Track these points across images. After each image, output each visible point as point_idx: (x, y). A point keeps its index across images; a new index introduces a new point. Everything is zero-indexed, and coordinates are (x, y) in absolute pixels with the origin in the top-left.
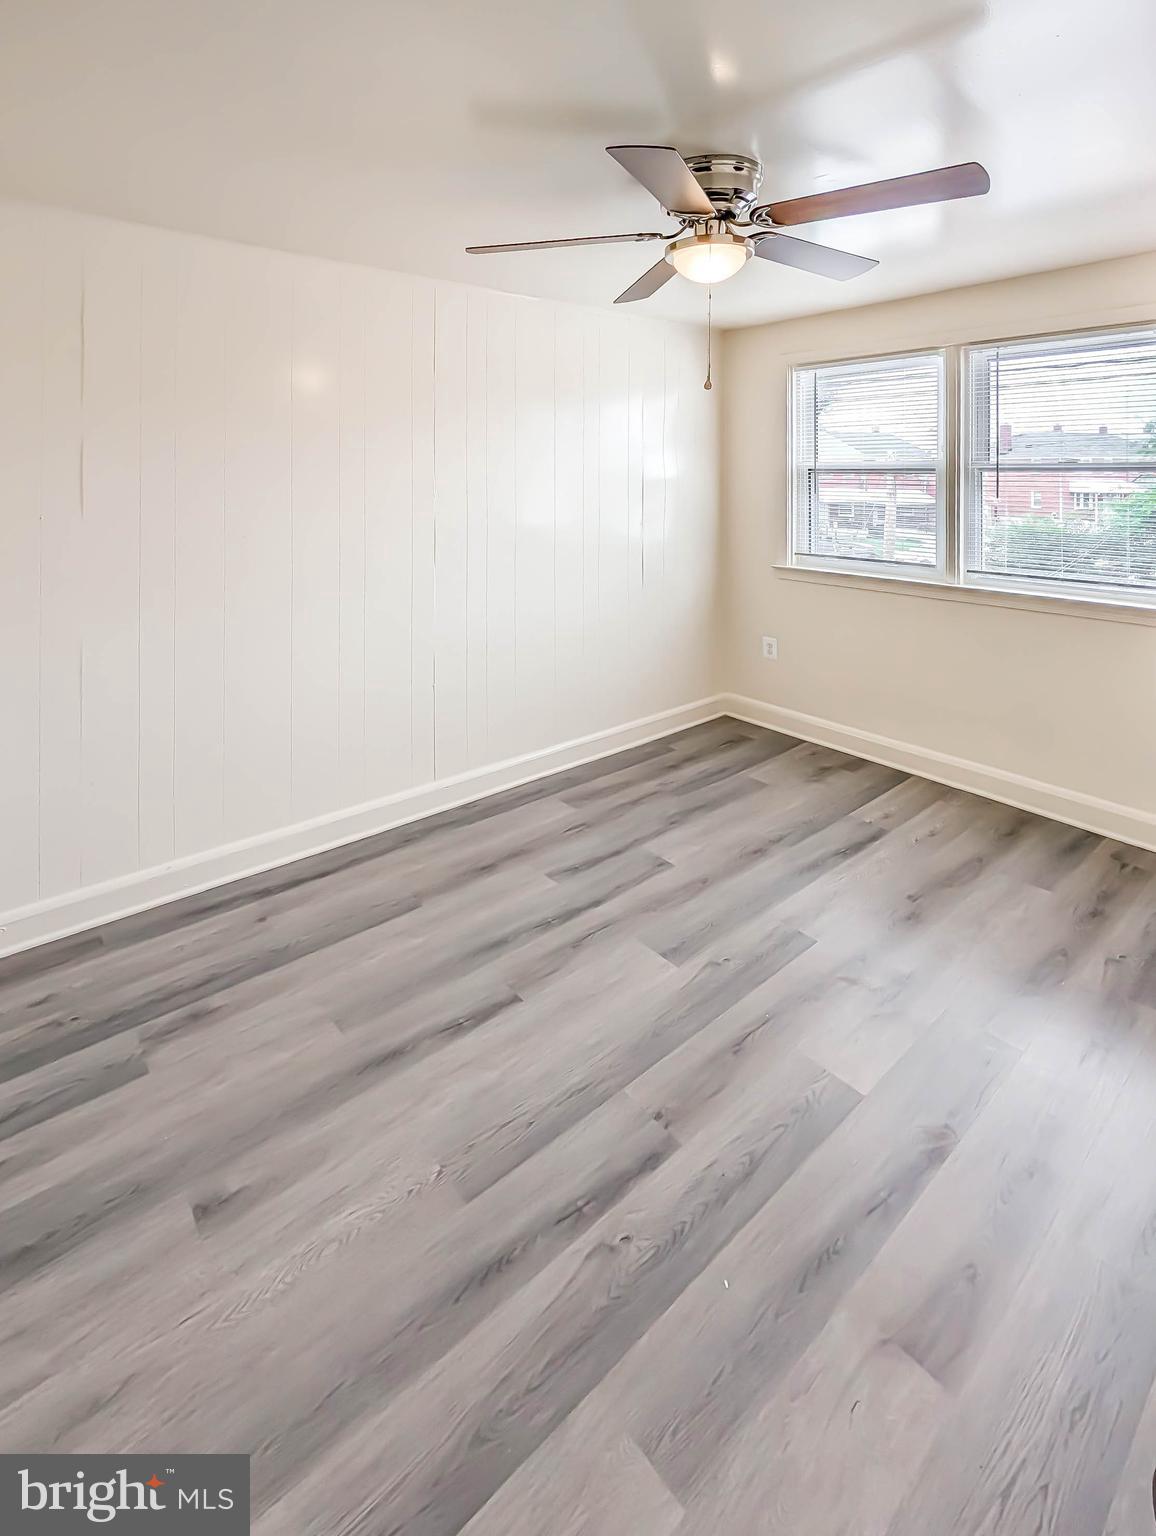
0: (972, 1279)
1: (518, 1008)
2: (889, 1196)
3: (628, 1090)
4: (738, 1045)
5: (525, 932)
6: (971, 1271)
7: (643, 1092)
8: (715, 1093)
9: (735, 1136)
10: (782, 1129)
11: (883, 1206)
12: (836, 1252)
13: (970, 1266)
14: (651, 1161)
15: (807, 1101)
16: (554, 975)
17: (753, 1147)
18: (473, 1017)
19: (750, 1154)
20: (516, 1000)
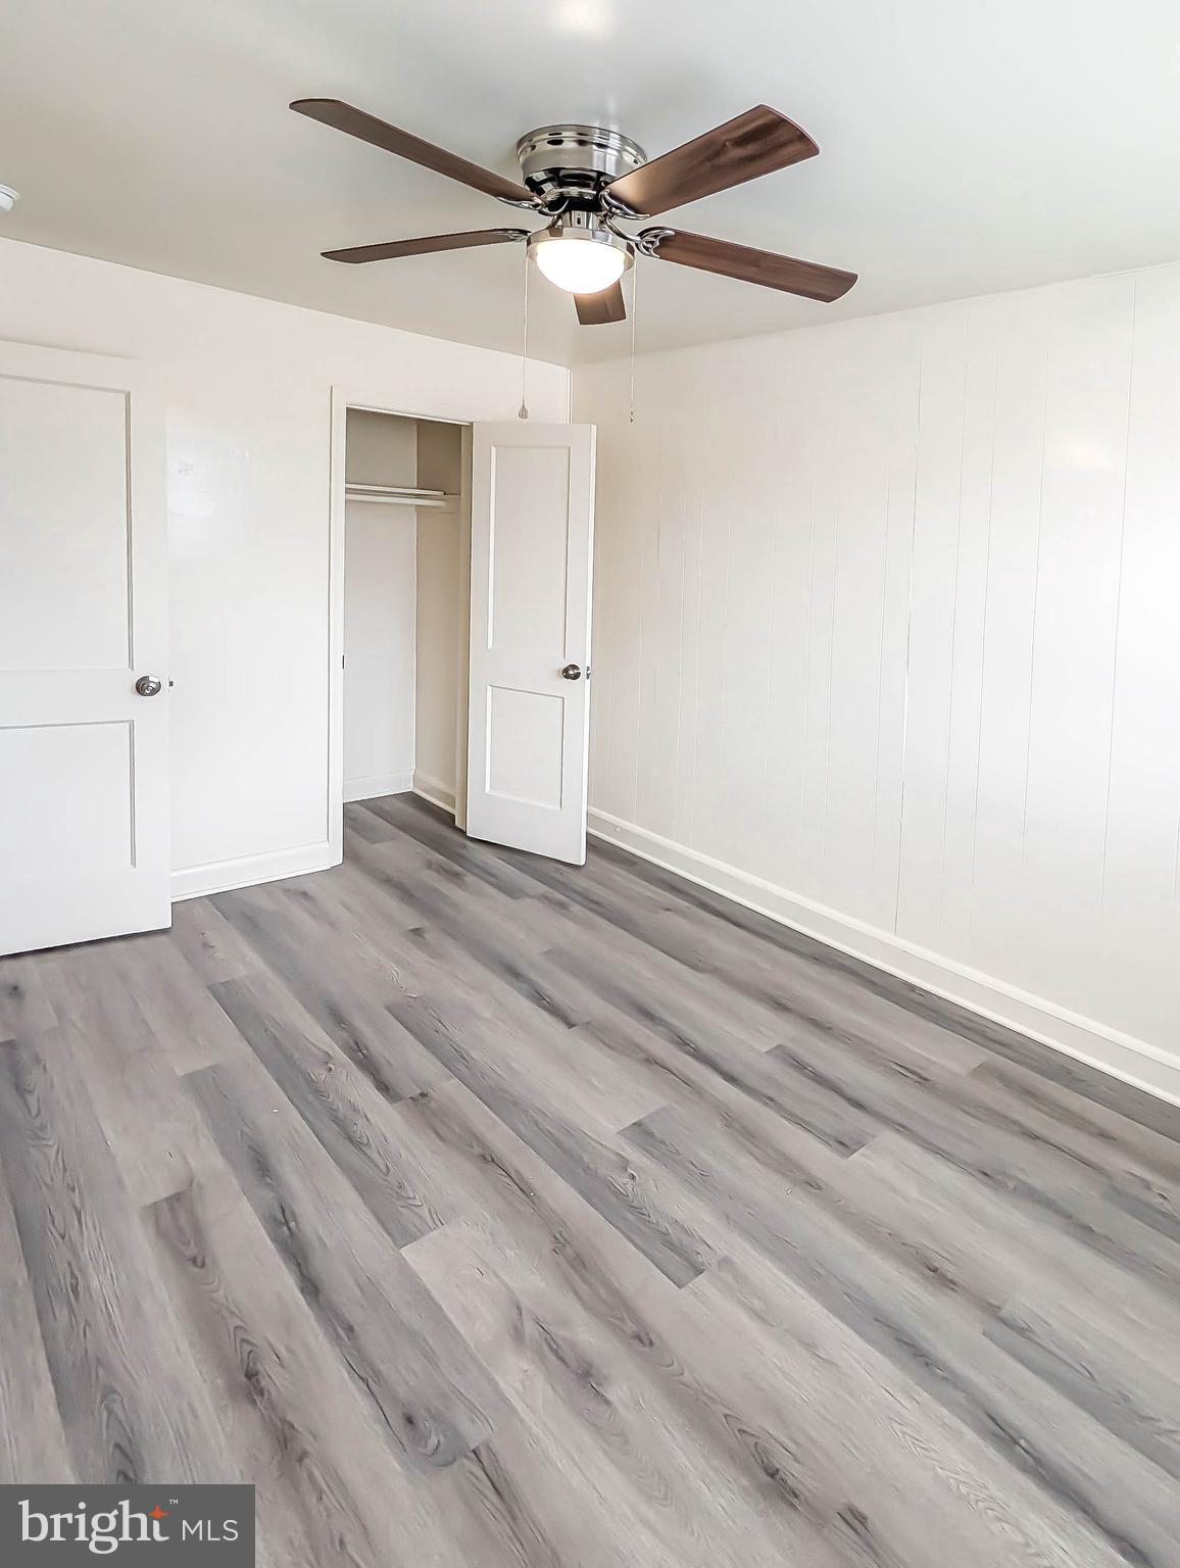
0: (194, 1261)
1: (561, 1027)
2: (289, 1229)
3: (455, 1080)
4: (493, 1160)
5: (670, 1030)
6: (200, 1264)
7: (449, 1088)
8: (437, 1134)
9: (388, 1136)
10: (385, 1170)
11: (283, 1220)
12: (263, 1176)
13: (203, 1265)
14: (384, 1088)
15: (409, 1198)
16: (607, 1049)
17: (373, 1146)
18: (553, 1006)
19: (368, 1144)
20: (570, 1025)
